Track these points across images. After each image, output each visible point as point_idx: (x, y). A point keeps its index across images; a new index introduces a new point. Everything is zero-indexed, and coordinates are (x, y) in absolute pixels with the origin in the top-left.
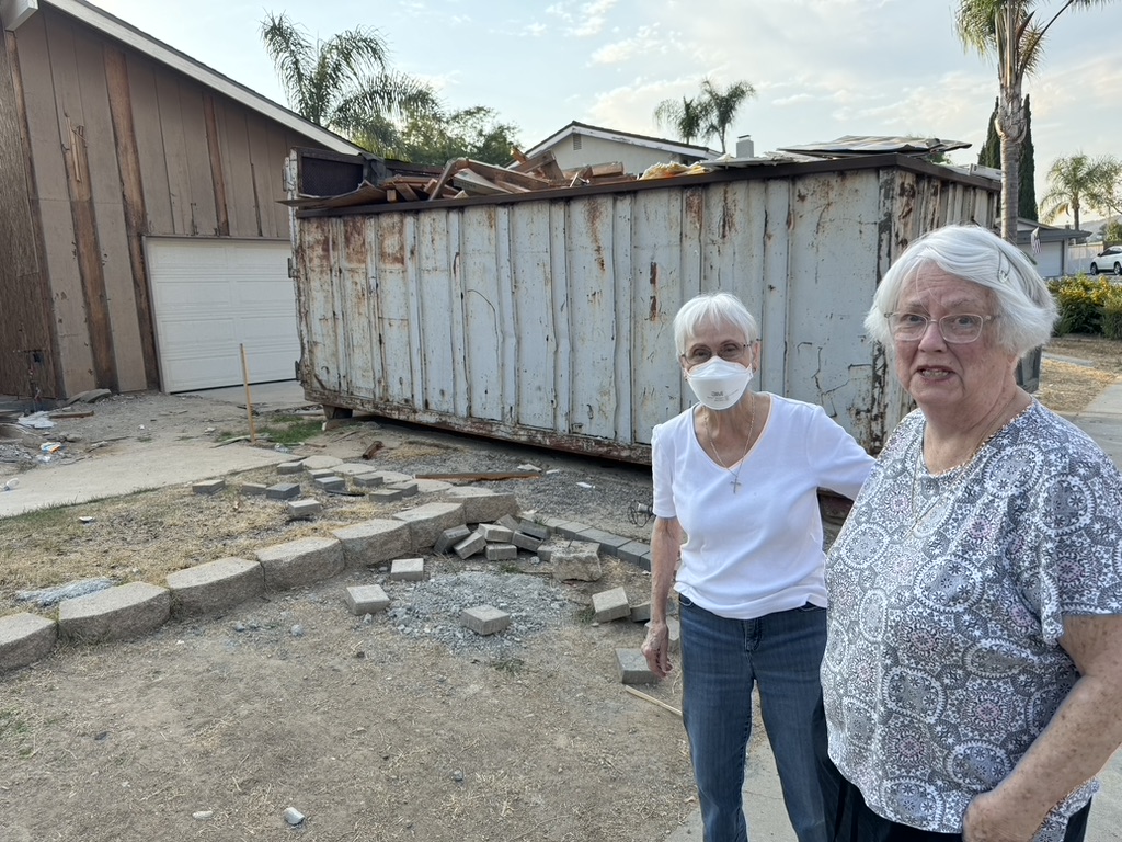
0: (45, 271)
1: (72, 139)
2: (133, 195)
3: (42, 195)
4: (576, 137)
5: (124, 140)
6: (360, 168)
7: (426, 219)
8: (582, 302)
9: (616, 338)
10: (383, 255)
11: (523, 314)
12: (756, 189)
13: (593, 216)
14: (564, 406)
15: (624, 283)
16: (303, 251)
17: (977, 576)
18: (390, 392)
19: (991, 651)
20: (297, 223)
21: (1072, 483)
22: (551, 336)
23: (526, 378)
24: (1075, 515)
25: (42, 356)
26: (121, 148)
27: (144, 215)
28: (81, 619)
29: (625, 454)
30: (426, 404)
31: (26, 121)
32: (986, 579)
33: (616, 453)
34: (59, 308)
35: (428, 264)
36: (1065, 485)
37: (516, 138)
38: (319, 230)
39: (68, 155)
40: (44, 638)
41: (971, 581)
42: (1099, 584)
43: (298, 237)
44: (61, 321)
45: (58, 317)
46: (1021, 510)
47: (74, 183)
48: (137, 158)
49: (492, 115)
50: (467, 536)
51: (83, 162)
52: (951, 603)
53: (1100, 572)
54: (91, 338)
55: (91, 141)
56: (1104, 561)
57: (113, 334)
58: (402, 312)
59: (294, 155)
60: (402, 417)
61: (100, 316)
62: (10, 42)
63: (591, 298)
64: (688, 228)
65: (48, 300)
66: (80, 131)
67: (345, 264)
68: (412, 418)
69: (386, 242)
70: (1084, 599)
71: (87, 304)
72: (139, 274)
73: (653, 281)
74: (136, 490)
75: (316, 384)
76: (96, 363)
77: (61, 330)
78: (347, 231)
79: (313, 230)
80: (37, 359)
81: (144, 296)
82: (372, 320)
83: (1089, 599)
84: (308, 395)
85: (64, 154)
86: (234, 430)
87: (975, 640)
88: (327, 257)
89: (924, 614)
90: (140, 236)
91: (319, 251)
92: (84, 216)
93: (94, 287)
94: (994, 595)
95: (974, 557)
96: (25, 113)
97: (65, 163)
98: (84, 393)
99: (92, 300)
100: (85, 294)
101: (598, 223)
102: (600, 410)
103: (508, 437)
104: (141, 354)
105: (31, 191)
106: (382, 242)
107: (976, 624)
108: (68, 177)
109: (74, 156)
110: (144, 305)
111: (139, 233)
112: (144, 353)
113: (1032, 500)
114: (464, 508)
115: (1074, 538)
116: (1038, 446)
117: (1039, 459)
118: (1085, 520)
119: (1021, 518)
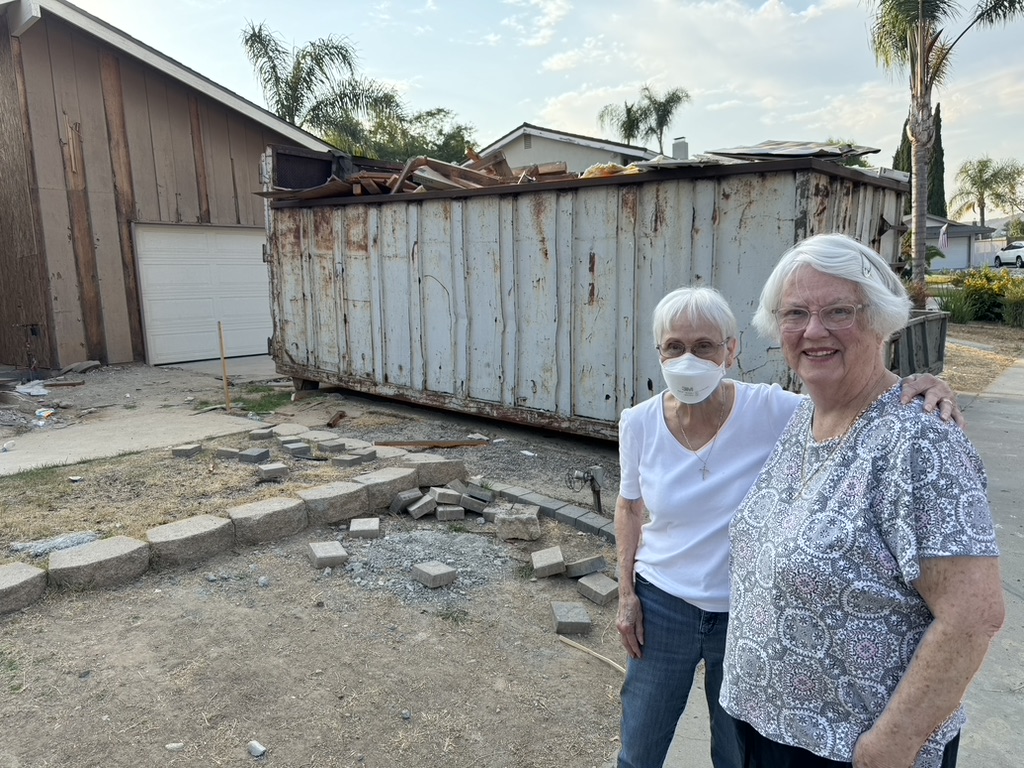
0: (42, 254)
1: (69, 135)
2: (124, 186)
3: (41, 184)
4: (527, 137)
5: (116, 135)
6: (329, 163)
7: (388, 211)
8: (527, 288)
9: (558, 320)
10: (348, 243)
11: (475, 297)
12: (685, 188)
13: (538, 210)
14: (510, 381)
15: (566, 271)
16: (277, 238)
17: (850, 527)
18: (353, 367)
19: (863, 592)
20: (271, 212)
21: (923, 445)
22: (500, 318)
23: (476, 356)
24: (924, 472)
25: (39, 330)
26: (113, 143)
27: (133, 204)
28: (68, 569)
29: (565, 425)
30: (386, 378)
31: (28, 118)
32: (857, 529)
33: (556, 424)
34: (55, 286)
35: (388, 251)
36: (916, 447)
37: (473, 137)
38: (291, 219)
39: (66, 148)
40: (35, 586)
41: (845, 531)
42: (943, 530)
43: (272, 226)
44: (56, 298)
45: (53, 295)
46: (882, 470)
47: (70, 174)
48: (128, 152)
49: (451, 116)
50: (420, 498)
51: (78, 156)
52: (828, 551)
53: (943, 520)
54: (83, 314)
55: (86, 136)
56: (947, 512)
57: (103, 311)
58: (365, 294)
59: (269, 151)
60: (364, 389)
61: (93, 294)
62: (15, 46)
63: (535, 284)
64: (624, 222)
65: (45, 279)
66: (77, 127)
67: (314, 251)
68: (373, 390)
69: (352, 231)
70: (930, 543)
71: (80, 284)
72: (128, 257)
73: (592, 269)
74: (121, 452)
75: (287, 359)
76: (87, 338)
77: (56, 306)
78: (316, 221)
79: (286, 219)
80: (34, 332)
81: (132, 277)
82: (338, 301)
83: (933, 543)
84: (279, 369)
85: (62, 148)
86: (211, 400)
87: (849, 582)
88: (297, 244)
89: (806, 561)
90: (129, 222)
91: (291, 238)
92: (78, 203)
93: (87, 269)
94: (864, 542)
95: (848, 512)
96: (27, 110)
97: (63, 155)
98: (76, 364)
99: (84, 281)
100: (78, 274)
101: (542, 216)
102: (543, 385)
103: (459, 408)
104: (128, 329)
105: (31, 181)
106: (348, 231)
107: (849, 568)
108: (65, 168)
109: (71, 150)
110: (132, 285)
111: (128, 219)
112: (131, 328)
113: (892, 461)
114: (418, 472)
115: (923, 492)
116: (897, 416)
117: (898, 426)
118: (932, 476)
119: (883, 476)
